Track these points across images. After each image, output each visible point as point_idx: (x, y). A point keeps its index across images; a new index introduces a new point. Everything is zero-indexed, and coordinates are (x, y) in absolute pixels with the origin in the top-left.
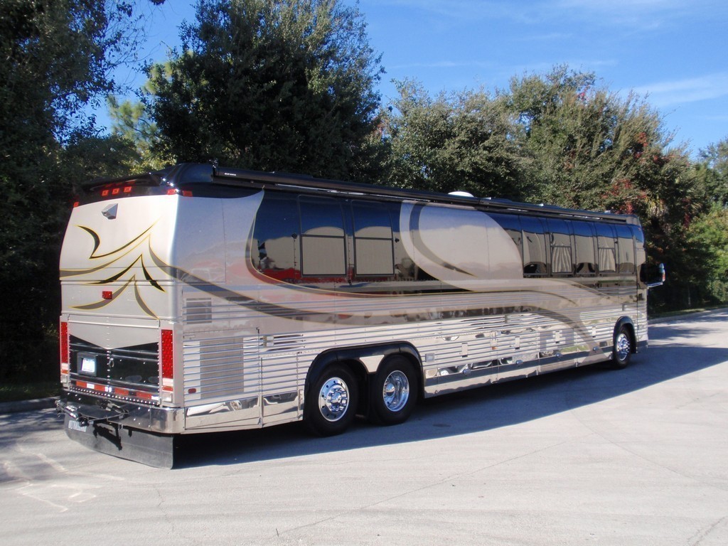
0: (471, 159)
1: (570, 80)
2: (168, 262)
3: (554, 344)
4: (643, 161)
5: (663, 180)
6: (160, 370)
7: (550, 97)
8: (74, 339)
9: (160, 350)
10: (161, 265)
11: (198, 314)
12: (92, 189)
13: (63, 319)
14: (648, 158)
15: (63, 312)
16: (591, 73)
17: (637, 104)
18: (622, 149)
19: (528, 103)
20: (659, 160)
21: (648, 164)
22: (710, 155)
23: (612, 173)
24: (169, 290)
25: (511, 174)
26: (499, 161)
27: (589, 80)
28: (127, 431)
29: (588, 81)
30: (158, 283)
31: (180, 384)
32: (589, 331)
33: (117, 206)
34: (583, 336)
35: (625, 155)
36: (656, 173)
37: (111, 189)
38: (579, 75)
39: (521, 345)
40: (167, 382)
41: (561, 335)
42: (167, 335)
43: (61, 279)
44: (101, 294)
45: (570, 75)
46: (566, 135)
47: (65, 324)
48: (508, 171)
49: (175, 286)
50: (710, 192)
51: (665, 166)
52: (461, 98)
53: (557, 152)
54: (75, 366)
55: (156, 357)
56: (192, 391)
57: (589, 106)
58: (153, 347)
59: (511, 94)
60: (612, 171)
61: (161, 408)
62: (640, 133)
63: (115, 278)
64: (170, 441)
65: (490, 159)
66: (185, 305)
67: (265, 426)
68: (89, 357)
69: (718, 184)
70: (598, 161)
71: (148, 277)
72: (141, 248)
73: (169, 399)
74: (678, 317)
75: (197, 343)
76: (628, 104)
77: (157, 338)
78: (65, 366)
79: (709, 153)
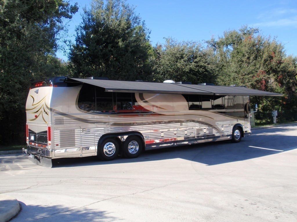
1: (248, 31)
2: (49, 107)
3: (204, 133)
4: (273, 63)
6: (48, 139)
8: (29, 130)
9: (48, 133)
10: (48, 108)
11: (59, 122)
12: (34, 84)
13: (27, 124)
14: (275, 62)
15: (27, 121)
16: (257, 28)
19: (230, 41)
20: (280, 62)
21: (275, 64)
24: (50, 115)
26: (201, 67)
28: (41, 157)
29: (256, 31)
30: (47, 113)
31: (53, 143)
32: (220, 129)
33: (38, 90)
34: (218, 131)
36: (279, 68)
37: (40, 84)
38: (252, 29)
39: (188, 133)
40: (49, 142)
41: (207, 130)
42: (49, 128)
43: (26, 111)
44: (35, 116)
45: (248, 29)
47: (27, 125)
48: (205, 70)
49: (51, 114)
54: (30, 138)
55: (47, 135)
56: (57, 145)
58: (46, 132)
61: (48, 150)
62: (272, 52)
63: (37, 112)
64: (50, 160)
65: (197, 66)
66: (55, 119)
67: (83, 157)
68: (33, 135)
71: (45, 111)
72: (43, 103)
73: (50, 147)
74: (290, 124)
75: (59, 131)
77: (47, 129)
78: (28, 138)
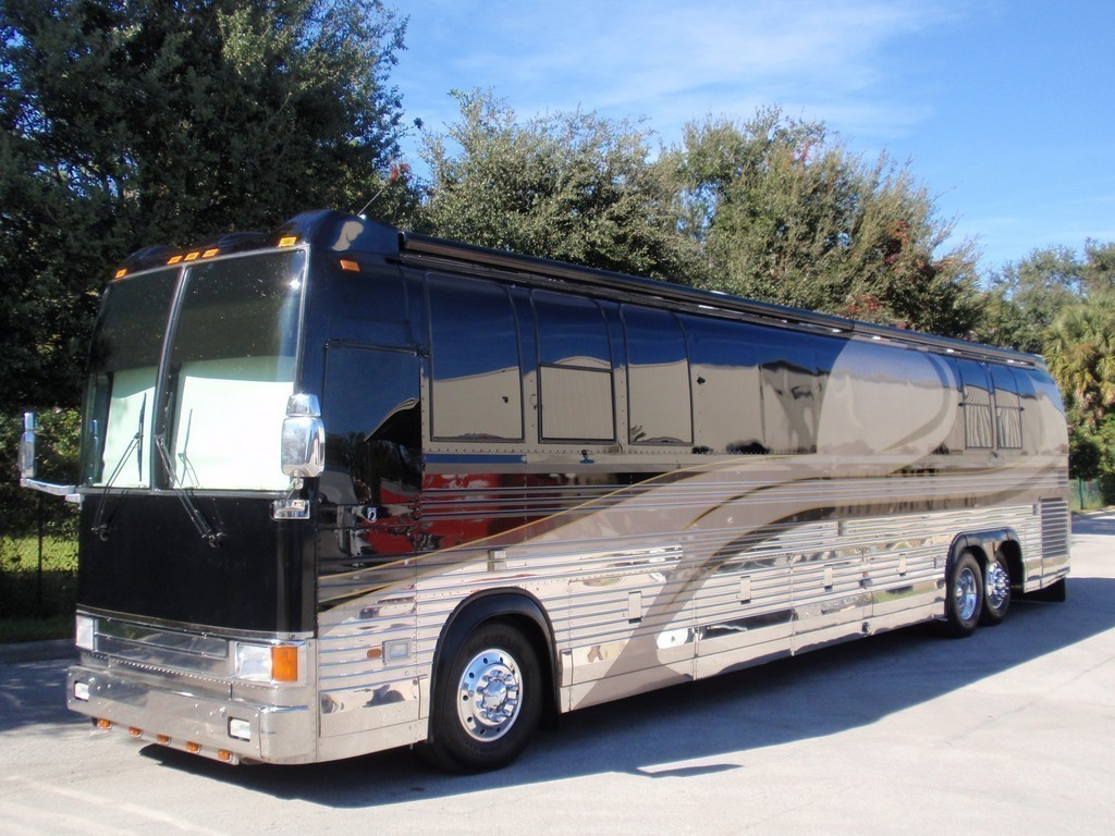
0: (584, 237)
1: (783, 134)
4: (902, 269)
5: (932, 301)
7: (750, 158)
14: (910, 263)
16: (818, 123)
17: (893, 176)
18: (865, 246)
19: (712, 165)
20: (927, 267)
21: (908, 273)
22: (1007, 280)
23: (847, 286)
25: (659, 267)
27: (816, 132)
29: (814, 136)
35: (870, 257)
36: (922, 289)
38: (799, 126)
45: (784, 125)
46: (772, 219)
48: (653, 262)
50: (1007, 336)
51: (936, 278)
52: (571, 125)
53: (754, 246)
57: (811, 173)
59: (685, 150)
60: (848, 283)
62: (896, 221)
65: (620, 240)
69: (1019, 326)
70: (823, 263)
76: (877, 172)
79: (1006, 276)
